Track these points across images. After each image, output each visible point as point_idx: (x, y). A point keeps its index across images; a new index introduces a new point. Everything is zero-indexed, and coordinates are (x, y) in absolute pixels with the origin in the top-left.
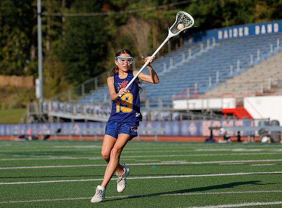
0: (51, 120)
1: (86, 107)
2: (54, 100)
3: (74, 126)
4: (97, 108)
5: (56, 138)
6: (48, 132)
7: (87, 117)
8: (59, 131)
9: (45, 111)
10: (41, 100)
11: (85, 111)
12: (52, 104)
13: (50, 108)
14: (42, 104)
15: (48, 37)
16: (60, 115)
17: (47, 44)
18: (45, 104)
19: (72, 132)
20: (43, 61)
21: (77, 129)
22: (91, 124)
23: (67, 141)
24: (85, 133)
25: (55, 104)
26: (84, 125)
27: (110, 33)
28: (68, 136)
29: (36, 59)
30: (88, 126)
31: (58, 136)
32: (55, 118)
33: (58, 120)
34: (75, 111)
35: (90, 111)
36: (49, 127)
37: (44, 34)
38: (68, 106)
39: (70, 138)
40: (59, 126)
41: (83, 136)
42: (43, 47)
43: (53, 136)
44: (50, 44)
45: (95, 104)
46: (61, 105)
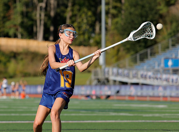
0: (111, 83)
1: (141, 73)
2: (114, 67)
3: (130, 88)
4: (150, 74)
5: (115, 98)
6: (109, 93)
7: (141, 81)
8: (118, 92)
9: (107, 76)
10: (103, 67)
11: (139, 76)
12: (112, 70)
13: (111, 73)
14: (104, 70)
15: (110, 15)
16: (119, 79)
17: (109, 21)
18: (106, 70)
19: (128, 93)
20: (106, 34)
21: (133, 91)
22: (145, 87)
23: (124, 100)
24: (139, 94)
25: (115, 70)
26: (139, 88)
27: (161, 12)
28: (125, 96)
29: (100, 33)
30: (142, 89)
31: (117, 96)
32: (115, 81)
33: (117, 83)
34: (131, 76)
35: (143, 76)
36: (110, 89)
37: (107, 13)
38: (126, 72)
39: (127, 98)
40: (117, 88)
41: (138, 96)
42: (106, 23)
43: (113, 96)
44: (112, 21)
45: (148, 70)
46: (120, 71)
